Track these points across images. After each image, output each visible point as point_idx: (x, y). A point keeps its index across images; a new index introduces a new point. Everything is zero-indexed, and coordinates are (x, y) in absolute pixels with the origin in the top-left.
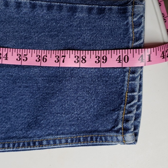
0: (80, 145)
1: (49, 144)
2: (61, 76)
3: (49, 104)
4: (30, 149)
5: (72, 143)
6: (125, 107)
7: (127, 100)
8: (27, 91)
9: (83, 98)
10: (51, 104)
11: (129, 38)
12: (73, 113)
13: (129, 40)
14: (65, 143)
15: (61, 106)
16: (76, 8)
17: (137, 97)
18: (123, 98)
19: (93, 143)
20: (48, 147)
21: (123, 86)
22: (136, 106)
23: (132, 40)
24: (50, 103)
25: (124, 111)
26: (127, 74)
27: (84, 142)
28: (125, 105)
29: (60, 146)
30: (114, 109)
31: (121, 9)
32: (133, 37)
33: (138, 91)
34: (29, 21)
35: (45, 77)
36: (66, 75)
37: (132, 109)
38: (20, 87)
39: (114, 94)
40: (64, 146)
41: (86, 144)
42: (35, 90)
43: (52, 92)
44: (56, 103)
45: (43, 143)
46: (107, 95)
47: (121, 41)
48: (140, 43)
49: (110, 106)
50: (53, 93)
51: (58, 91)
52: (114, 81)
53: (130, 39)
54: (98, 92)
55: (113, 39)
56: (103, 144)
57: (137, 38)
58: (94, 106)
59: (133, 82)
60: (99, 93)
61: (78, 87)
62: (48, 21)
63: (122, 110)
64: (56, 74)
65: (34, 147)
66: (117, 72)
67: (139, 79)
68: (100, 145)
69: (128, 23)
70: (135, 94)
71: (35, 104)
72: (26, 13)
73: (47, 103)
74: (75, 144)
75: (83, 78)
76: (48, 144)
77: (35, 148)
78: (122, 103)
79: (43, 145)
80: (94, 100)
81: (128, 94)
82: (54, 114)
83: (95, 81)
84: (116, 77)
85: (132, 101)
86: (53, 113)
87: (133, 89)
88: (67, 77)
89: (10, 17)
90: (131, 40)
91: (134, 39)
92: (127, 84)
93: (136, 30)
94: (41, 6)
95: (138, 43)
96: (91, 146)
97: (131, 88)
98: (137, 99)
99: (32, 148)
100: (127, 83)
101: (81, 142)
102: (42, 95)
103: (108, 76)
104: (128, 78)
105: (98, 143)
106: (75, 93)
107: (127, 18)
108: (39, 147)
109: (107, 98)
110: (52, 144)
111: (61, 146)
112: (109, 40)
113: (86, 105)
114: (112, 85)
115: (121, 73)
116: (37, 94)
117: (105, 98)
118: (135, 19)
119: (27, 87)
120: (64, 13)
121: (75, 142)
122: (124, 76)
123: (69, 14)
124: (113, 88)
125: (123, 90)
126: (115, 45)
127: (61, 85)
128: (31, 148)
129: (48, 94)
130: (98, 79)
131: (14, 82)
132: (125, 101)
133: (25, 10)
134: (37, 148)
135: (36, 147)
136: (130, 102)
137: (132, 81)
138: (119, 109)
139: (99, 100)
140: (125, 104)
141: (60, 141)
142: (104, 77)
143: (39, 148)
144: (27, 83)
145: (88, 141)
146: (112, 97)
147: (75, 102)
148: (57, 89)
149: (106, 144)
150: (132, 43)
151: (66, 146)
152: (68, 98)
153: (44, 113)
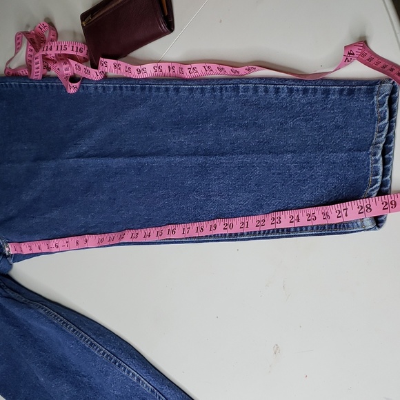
5: (317, 230)
7: (371, 184)
14: (311, 230)
16: (329, 90)
18: (367, 182)
26: (370, 156)
28: (368, 189)
31: (369, 89)
32: (378, 117)
34: (287, 106)
37: (373, 193)
38: (274, 174)
42: (287, 177)
44: (307, 190)
45: (290, 230)
47: (369, 122)
50: (305, 180)
51: (309, 178)
53: (376, 119)
58: (342, 194)
60: (348, 178)
62: (304, 105)
64: (308, 160)
65: (282, 234)
66: (364, 155)
69: (373, 103)
70: (378, 177)
72: (283, 99)
73: (298, 190)
75: (334, 163)
76: (295, 230)
78: (365, 188)
79: (290, 232)
80: (344, 186)
81: (372, 178)
82: (304, 201)
88: (318, 163)
89: (269, 103)
91: (379, 119)
92: (372, 167)
93: (380, 110)
94: (298, 90)
97: (375, 171)
99: (280, 235)
104: (371, 160)
107: (373, 98)
110: (299, 232)
118: (380, 98)
119: (279, 174)
120: (319, 96)
121: (320, 230)
123: (323, 96)
129: (299, 181)
131: (269, 170)
132: (369, 185)
133: (283, 96)
136: (373, 186)
137: (375, 163)
141: (307, 229)
143: (287, 235)
144: (280, 169)
147: (325, 189)
148: (309, 176)
150: (377, 123)
152: (319, 185)
153: (295, 201)
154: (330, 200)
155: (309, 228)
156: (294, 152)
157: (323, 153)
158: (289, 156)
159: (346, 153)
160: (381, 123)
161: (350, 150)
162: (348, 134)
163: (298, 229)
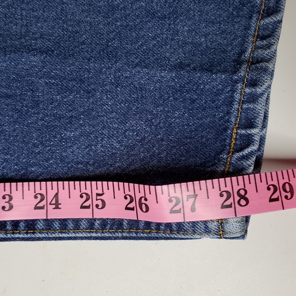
0: (120, 235)
1: (50, 229)
2: (92, 80)
3: (60, 141)
4: (5, 236)
5: (103, 229)
6: (229, 159)
7: (235, 144)
8: (7, 105)
9: (136, 134)
10: (64, 142)
11: (252, 6)
12: (111, 165)
13: (251, 11)
14: (87, 229)
15: (87, 147)
17: (257, 138)
18: (226, 139)
19: (149, 233)
20: (47, 235)
21: (228, 113)
22: (255, 158)
23: (259, 12)
24: (62, 138)
25: (228, 166)
26: (239, 86)
27: (130, 229)
28: (231, 154)
29: (74, 235)
30: (204, 162)
32: (261, 6)
33: (260, 126)
35: (52, 78)
36: (104, 81)
37: (245, 163)
39: (206, 129)
40: (84, 235)
41: (134, 235)
42: (26, 107)
43: (69, 114)
44: (77, 139)
45: (35, 225)
46: (191, 131)
47: (234, 13)
48: (275, 19)
49: (197, 156)
50: (72, 117)
51: (82, 113)
52: (210, 101)
54: (171, 124)
55: (216, 6)
56: (173, 236)
57: (269, 8)
58: (159, 155)
59: (251, 106)
60: (173, 125)
61: (129, 109)
63: (223, 164)
64: (80, 75)
65: (13, 233)
66: (219, 80)
67: (265, 98)
68: (164, 239)
70: (254, 131)
71: (25, 137)
73: (56, 137)
74: (110, 233)
75: (141, 89)
76: (48, 227)
77: (17, 236)
78: (222, 151)
79: (36, 229)
80: (162, 140)
81: (239, 131)
82: (70, 163)
83: (168, 99)
84: (215, 92)
85: (245, 148)
86: (67, 160)
87: (250, 121)
88: (106, 85)
90: (257, 12)
91: (263, 11)
92: (239, 109)
95: (270, 19)
96: (145, 239)
97: (247, 119)
98: (258, 143)
99: (9, 236)
100: (236, 106)
101: (123, 228)
102: (42, 119)
103: (196, 89)
104: (241, 95)
105: (160, 235)
106: (121, 122)
108: (27, 233)
109: (191, 138)
110: (58, 230)
111: (78, 235)
112: (207, 8)
113: (142, 150)
114: (204, 109)
115: (226, 84)
116: (30, 116)
117: (187, 137)
119: (8, 96)
121: (110, 229)
122: (233, 91)
124: (206, 117)
125: (228, 121)
126: (219, 22)
127: (91, 100)
128: (6, 234)
129: (58, 118)
130: (173, 95)
132: (230, 146)
134: (21, 236)
135: (19, 233)
136: (241, 149)
137: (249, 102)
138: (217, 163)
139: (171, 140)
140: (229, 152)
141: (77, 225)
142: (188, 92)
143: (26, 236)
145: (139, 229)
146: (202, 137)
147: (119, 142)
148: (82, 110)
149: (180, 236)
150: (257, 19)
151: (89, 235)
152: (105, 132)
153: (47, 160)
154: (129, 165)
155: (84, 225)
156: (47, 52)
157: (119, 65)
158: (35, 59)
159: (171, 71)
160: (267, 20)
161: (181, 66)
162: (177, 32)
163: (57, 225)
